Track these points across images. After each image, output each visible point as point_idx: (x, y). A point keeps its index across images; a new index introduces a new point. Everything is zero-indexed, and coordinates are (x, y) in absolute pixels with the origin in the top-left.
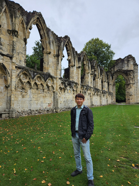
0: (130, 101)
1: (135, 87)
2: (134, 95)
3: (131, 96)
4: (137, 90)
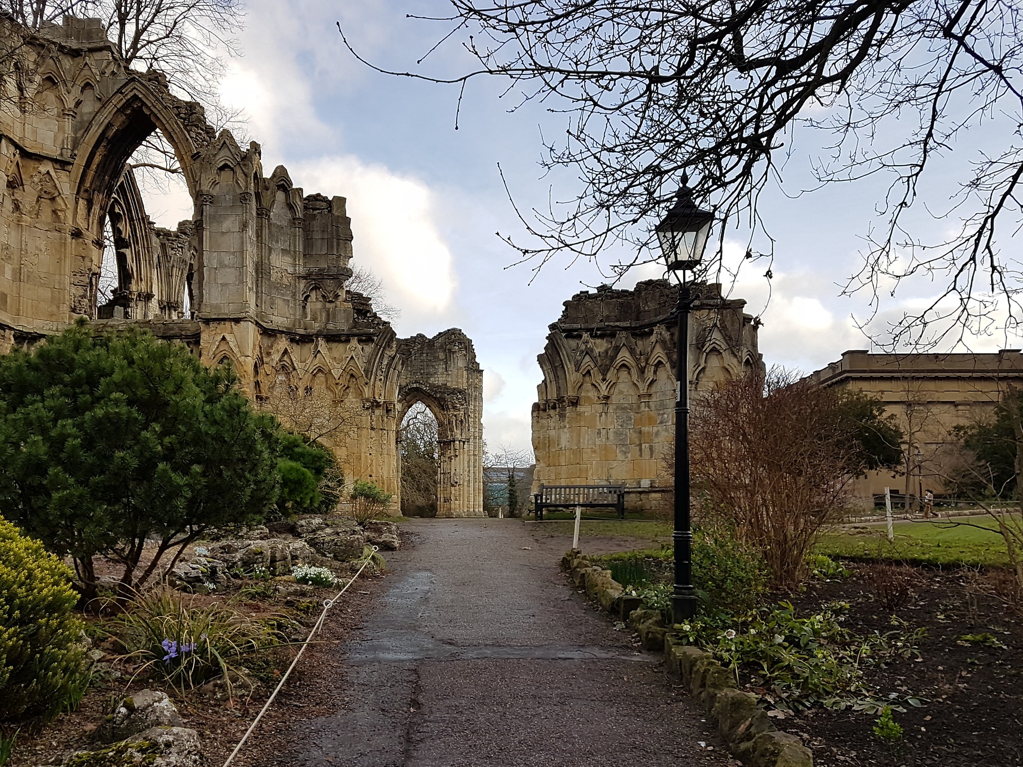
0: (453, 506)
1: (472, 453)
2: (466, 484)
3: (457, 488)
4: (475, 467)
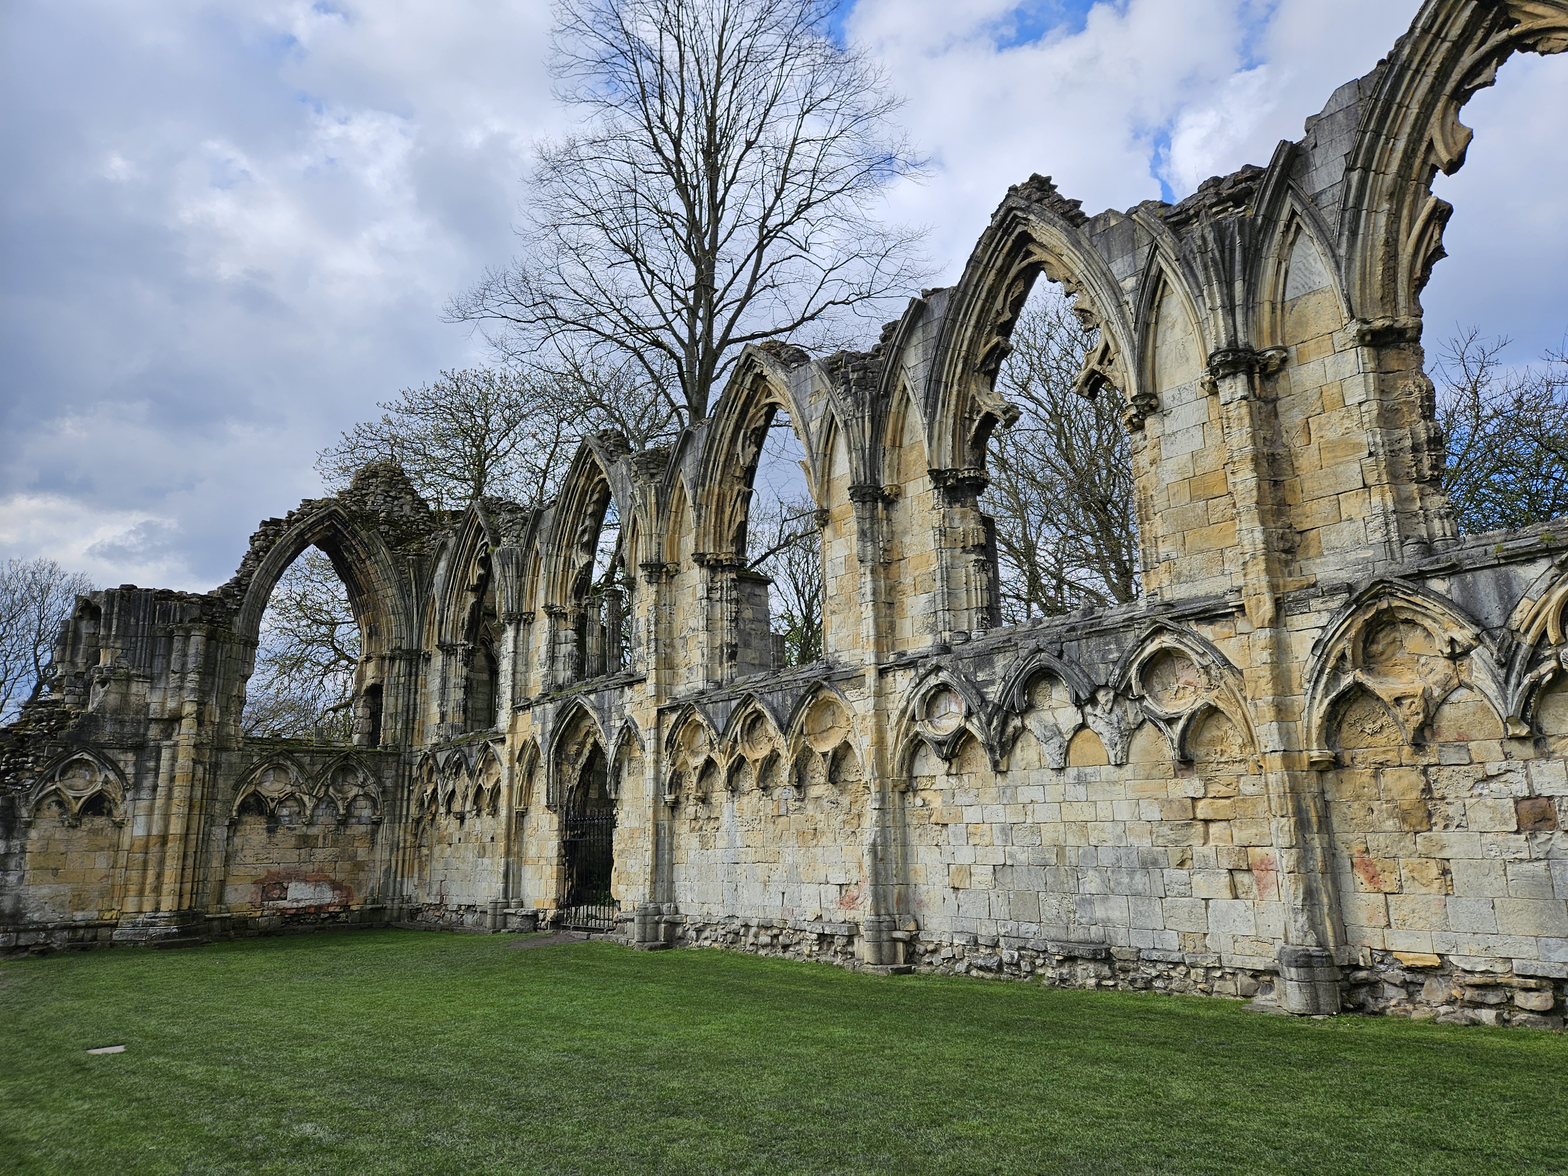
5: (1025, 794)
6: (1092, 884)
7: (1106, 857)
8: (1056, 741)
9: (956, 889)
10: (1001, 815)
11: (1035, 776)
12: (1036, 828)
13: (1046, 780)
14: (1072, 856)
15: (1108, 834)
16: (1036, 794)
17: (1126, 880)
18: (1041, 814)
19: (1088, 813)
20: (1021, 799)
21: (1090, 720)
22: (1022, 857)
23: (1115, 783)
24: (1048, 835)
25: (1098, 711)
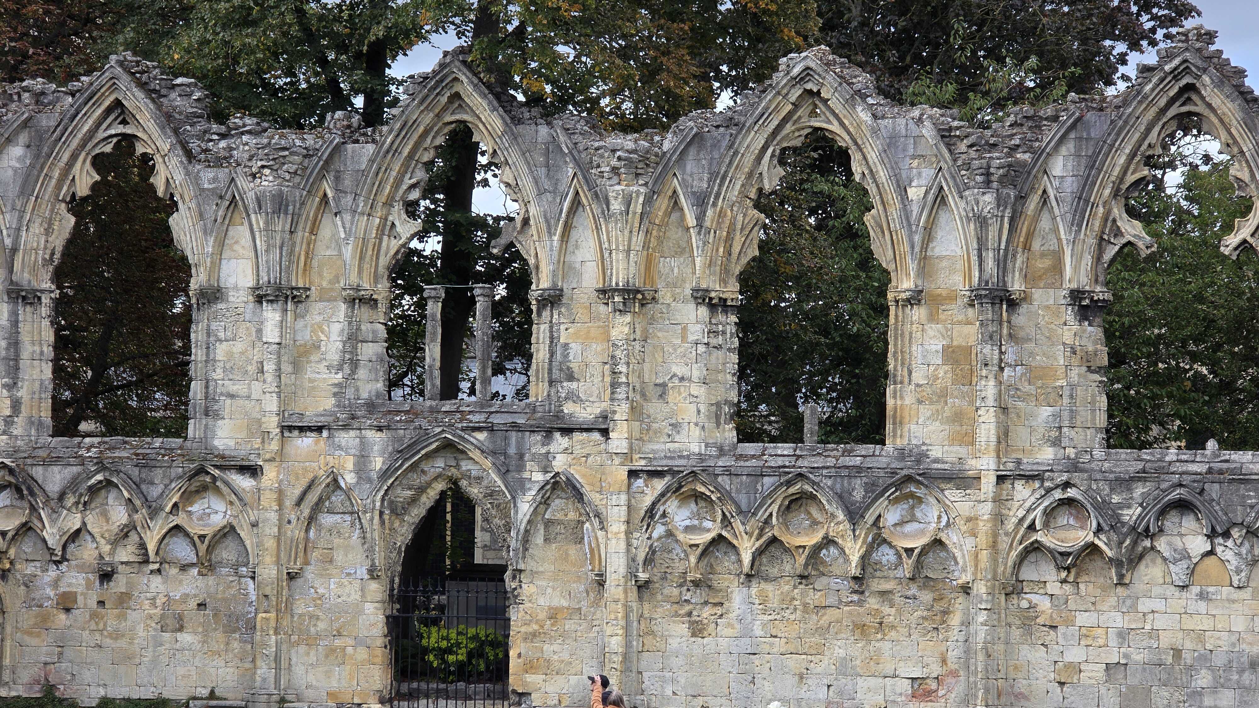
5: (1144, 605)
6: (1203, 679)
7: (1219, 660)
8: (1184, 564)
9: (1062, 684)
10: (1118, 621)
11: (1156, 590)
12: (1154, 633)
13: (1168, 594)
14: (1188, 657)
15: (1224, 642)
16: (1158, 605)
17: (1235, 677)
18: (1160, 622)
19: (1207, 624)
20: (1141, 608)
21: (1219, 550)
22: (1138, 657)
23: (1234, 601)
24: (1165, 640)
25: (1230, 543)
